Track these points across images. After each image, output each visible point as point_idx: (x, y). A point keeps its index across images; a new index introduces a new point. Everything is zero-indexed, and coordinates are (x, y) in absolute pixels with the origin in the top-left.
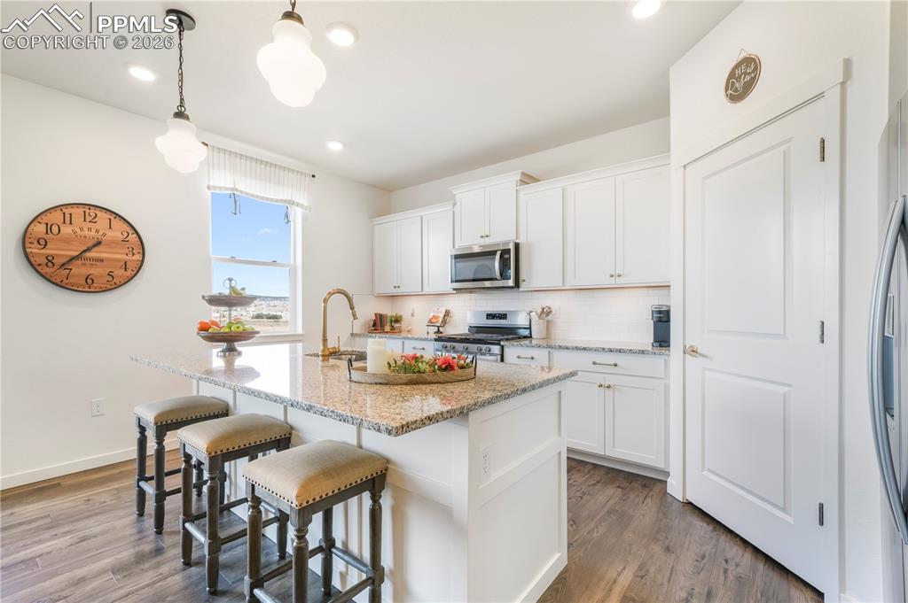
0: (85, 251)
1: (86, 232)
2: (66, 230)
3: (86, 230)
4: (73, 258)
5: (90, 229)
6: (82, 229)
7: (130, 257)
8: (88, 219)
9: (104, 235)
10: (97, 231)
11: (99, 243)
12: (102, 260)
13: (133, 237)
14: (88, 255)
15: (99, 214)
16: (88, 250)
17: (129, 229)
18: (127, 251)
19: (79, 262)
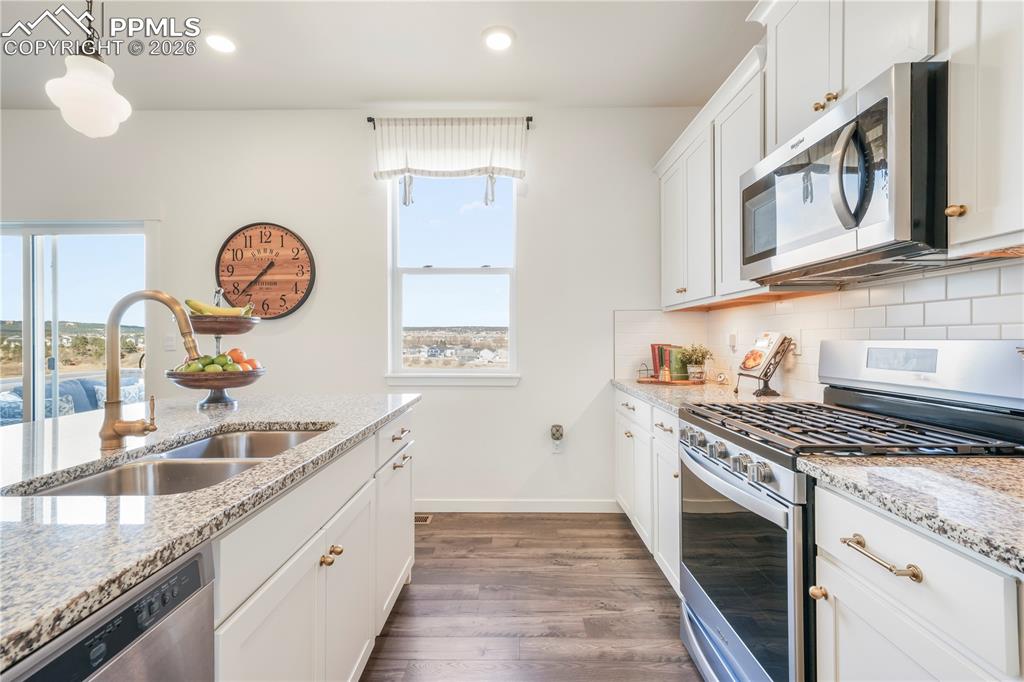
0: (262, 274)
1: (263, 254)
2: (248, 254)
3: (262, 251)
4: (252, 283)
5: (265, 250)
6: (259, 251)
7: (300, 278)
8: (264, 240)
9: (277, 255)
10: (271, 251)
11: (272, 265)
12: (275, 283)
13: (303, 253)
14: (266, 278)
15: (273, 232)
16: (264, 272)
17: (298, 245)
18: (296, 270)
19: (257, 287)
